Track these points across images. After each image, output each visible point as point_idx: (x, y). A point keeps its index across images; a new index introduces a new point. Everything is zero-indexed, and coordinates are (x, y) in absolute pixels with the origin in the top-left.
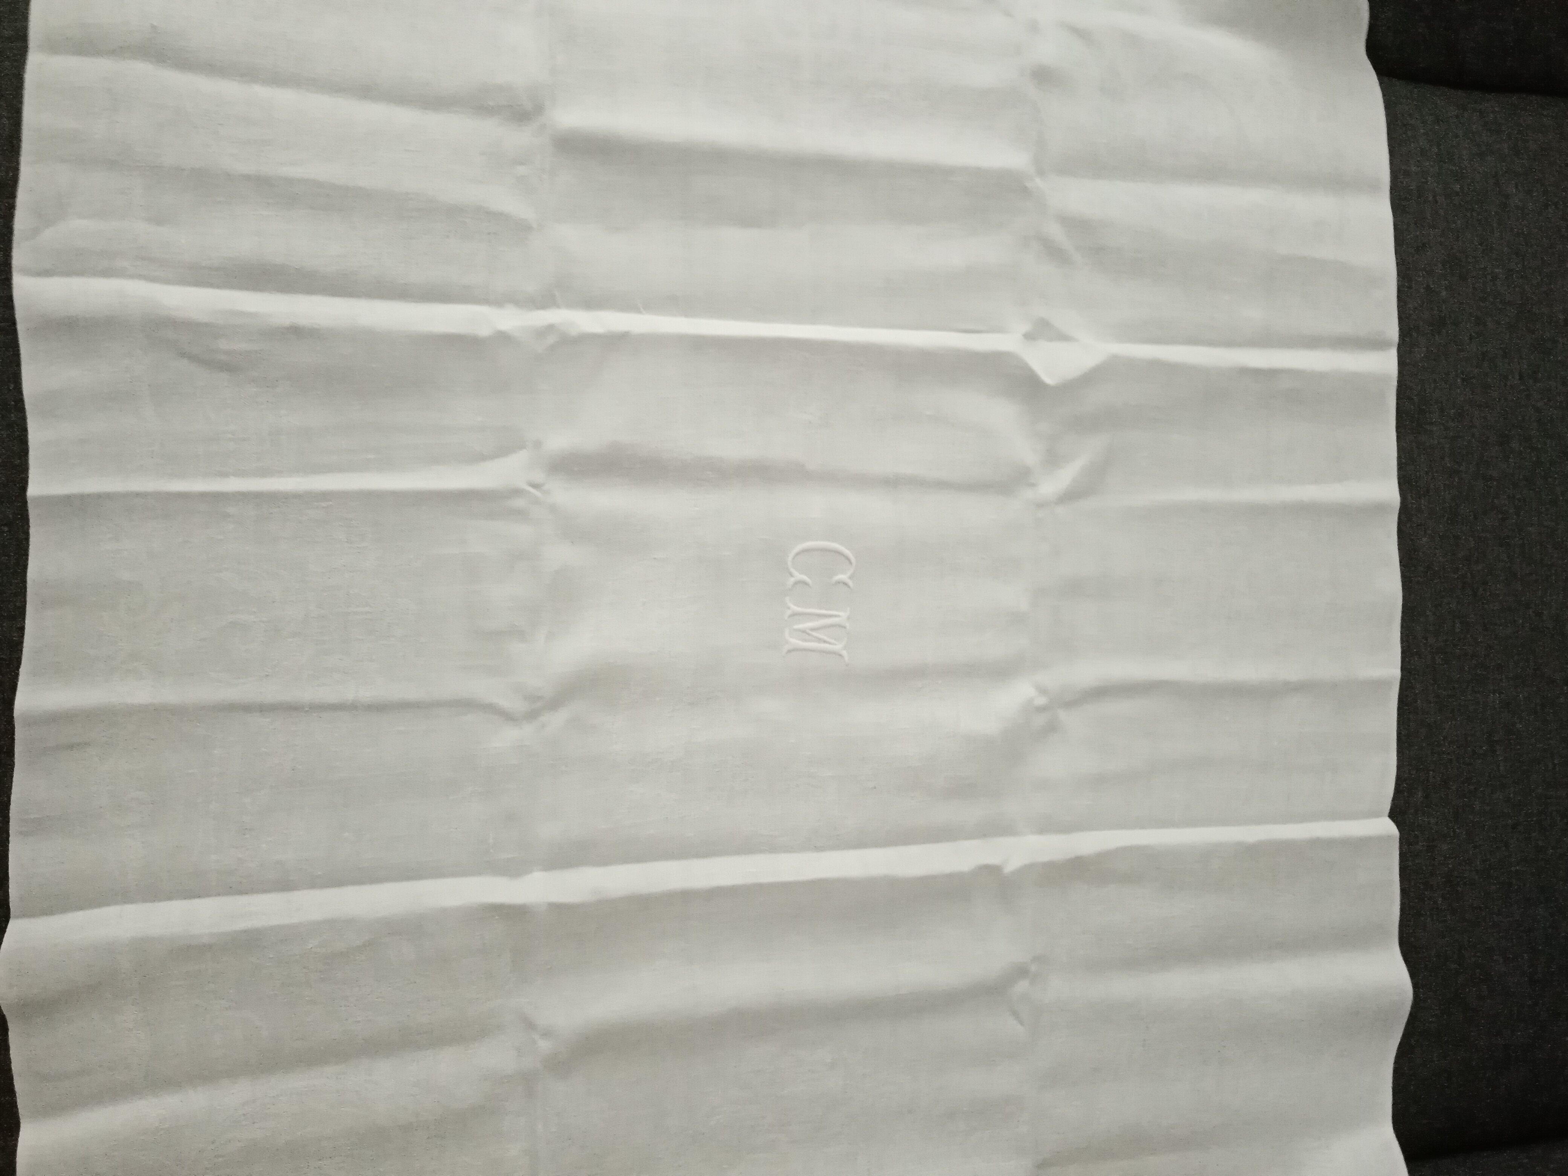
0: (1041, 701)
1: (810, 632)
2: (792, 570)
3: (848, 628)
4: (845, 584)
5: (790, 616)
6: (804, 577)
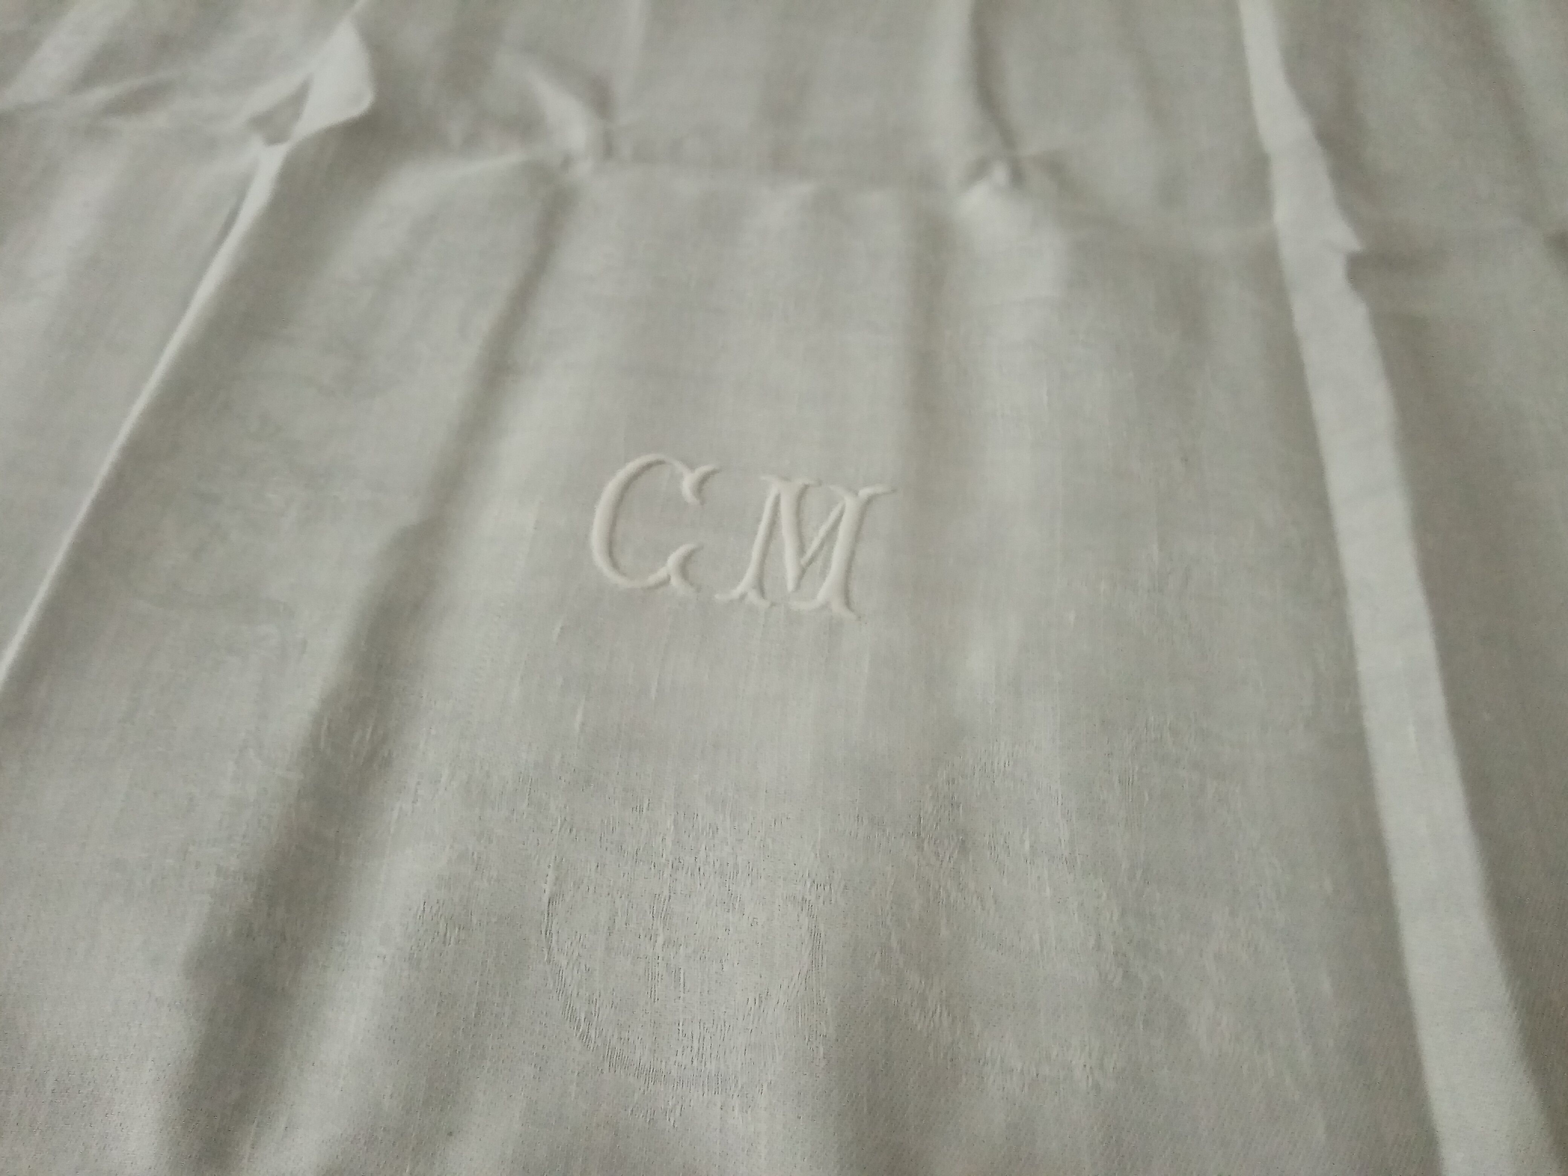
0: (1000, 174)
1: (809, 553)
2: (652, 579)
3: (807, 482)
4: (704, 480)
5: (762, 592)
6: (673, 559)
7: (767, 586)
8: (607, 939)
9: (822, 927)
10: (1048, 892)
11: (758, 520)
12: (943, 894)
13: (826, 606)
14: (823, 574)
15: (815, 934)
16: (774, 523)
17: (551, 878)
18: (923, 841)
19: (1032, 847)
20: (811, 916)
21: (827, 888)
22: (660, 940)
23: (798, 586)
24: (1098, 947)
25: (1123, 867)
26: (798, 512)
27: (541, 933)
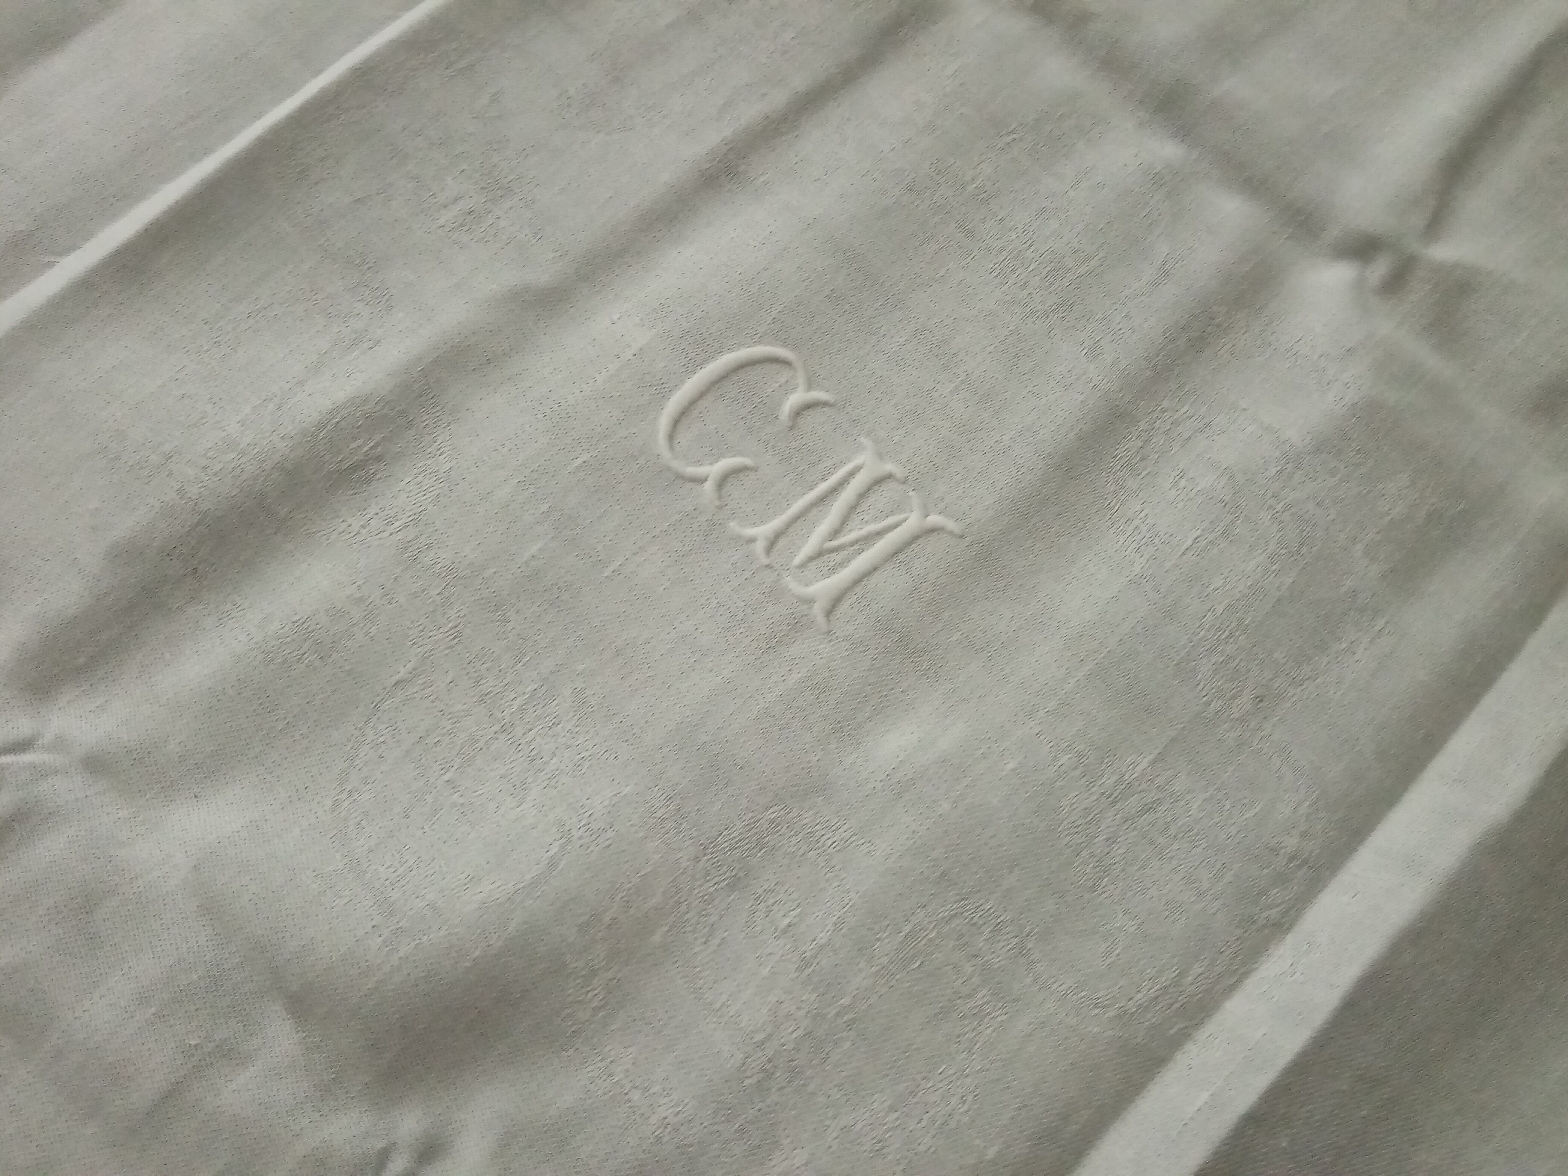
2: (691, 470)
3: (894, 472)
4: (809, 406)
5: (770, 547)
6: (724, 464)
7: (781, 544)
8: (413, 744)
9: (562, 863)
10: (765, 971)
11: (824, 479)
12: (683, 908)
13: (810, 601)
14: (833, 570)
15: (552, 864)
16: (835, 490)
17: (410, 666)
18: (705, 855)
19: (789, 926)
20: (563, 847)
21: (594, 837)
22: (447, 777)
23: (803, 565)
24: (761, 1045)
25: (842, 1001)
26: (863, 495)
27: (372, 704)
